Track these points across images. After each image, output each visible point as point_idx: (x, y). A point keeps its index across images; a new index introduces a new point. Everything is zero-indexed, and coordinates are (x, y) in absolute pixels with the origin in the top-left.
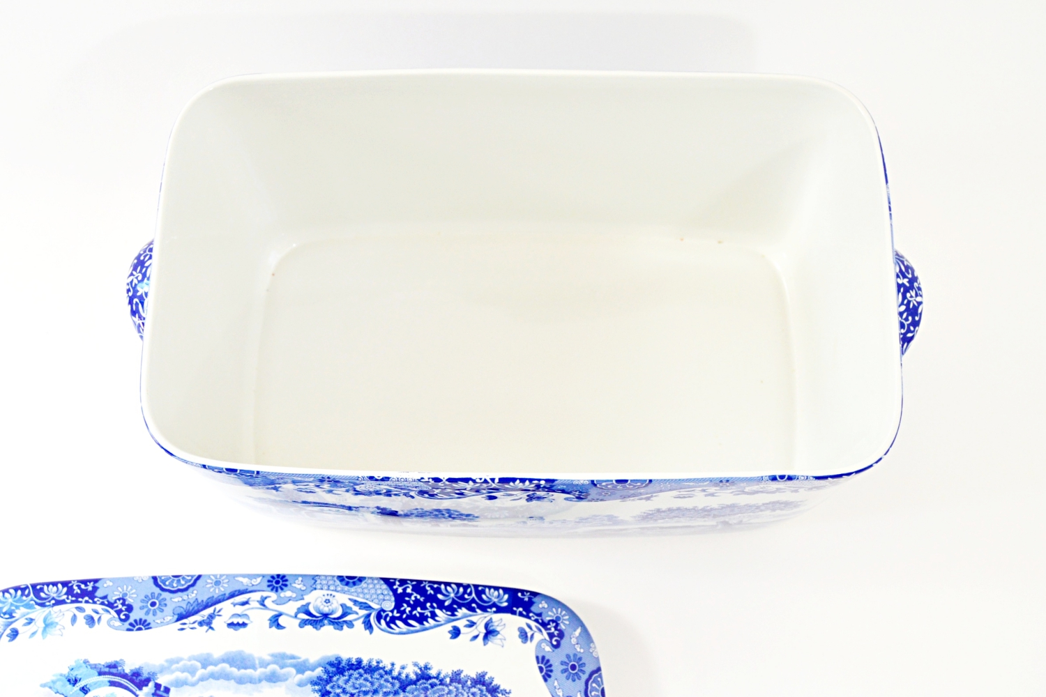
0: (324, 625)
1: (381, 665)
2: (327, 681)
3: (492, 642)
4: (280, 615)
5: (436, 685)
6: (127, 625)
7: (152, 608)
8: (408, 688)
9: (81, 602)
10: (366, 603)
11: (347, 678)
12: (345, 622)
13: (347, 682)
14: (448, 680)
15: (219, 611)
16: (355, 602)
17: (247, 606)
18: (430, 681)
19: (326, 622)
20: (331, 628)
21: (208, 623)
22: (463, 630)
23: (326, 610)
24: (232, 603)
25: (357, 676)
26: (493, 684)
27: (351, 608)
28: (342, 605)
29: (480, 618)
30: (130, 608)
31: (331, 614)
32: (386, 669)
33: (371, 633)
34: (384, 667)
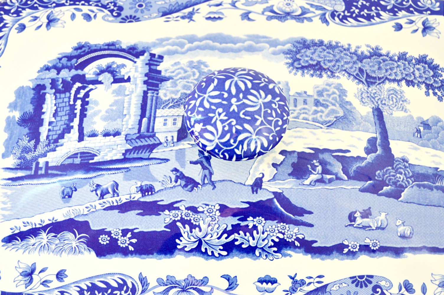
0: (287, 19)
1: (339, 45)
2: (296, 52)
3: (429, 34)
4: (250, 12)
5: (387, 60)
6: (119, 19)
7: (140, 8)
8: (364, 61)
9: (78, 5)
10: (321, 6)
11: (313, 51)
12: (306, 18)
13: (313, 53)
14: (396, 58)
15: (198, 10)
16: (312, 5)
17: (220, 7)
18: (382, 58)
19: (289, 17)
20: (294, 21)
21: (190, 16)
22: (404, 25)
23: (288, 10)
24: (208, 5)
25: (321, 50)
26: (433, 64)
27: (309, 9)
28: (300, 7)
29: (418, 18)
30: (121, 9)
31: (292, 13)
32: (344, 47)
33: (328, 25)
34: (343, 46)
